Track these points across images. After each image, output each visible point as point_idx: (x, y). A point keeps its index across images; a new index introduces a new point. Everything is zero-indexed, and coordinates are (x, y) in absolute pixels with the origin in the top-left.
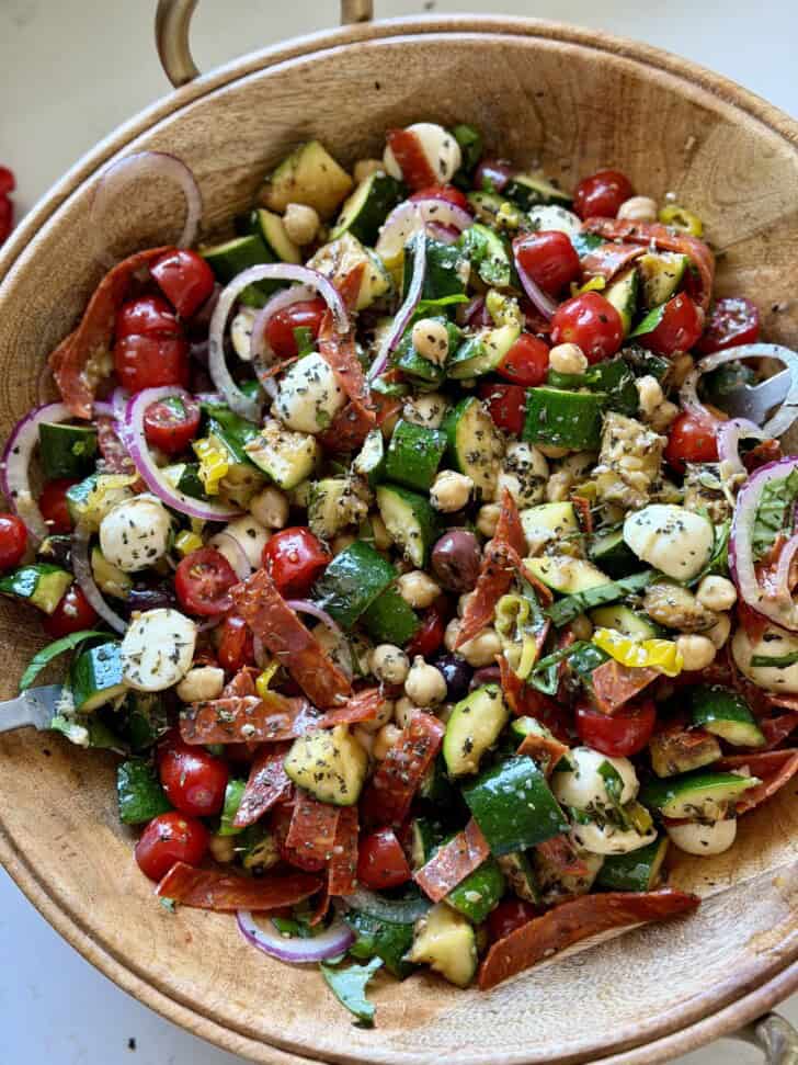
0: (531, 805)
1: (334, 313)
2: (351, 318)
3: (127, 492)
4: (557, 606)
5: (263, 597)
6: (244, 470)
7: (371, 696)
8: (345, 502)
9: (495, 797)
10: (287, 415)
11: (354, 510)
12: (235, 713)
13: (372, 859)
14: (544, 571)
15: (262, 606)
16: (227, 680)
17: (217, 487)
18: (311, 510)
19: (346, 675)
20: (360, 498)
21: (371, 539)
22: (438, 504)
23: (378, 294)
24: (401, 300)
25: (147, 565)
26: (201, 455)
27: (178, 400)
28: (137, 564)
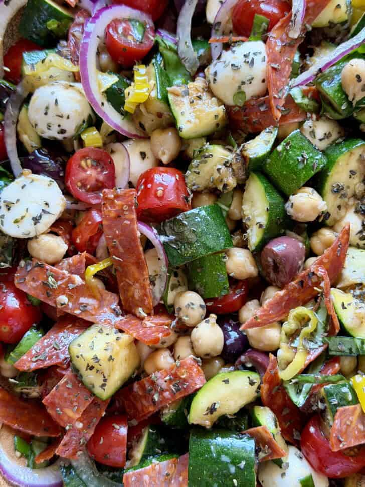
0: (235, 481)
1: (293, 18)
2: (304, 29)
3: (69, 76)
4: (338, 339)
5: (124, 211)
6: (160, 106)
7: (164, 324)
8: (221, 171)
9: (211, 458)
10: (215, 80)
11: (225, 180)
12: (59, 283)
13: (102, 442)
14: (344, 307)
15: (119, 216)
16: (68, 255)
17: (134, 108)
18: (194, 163)
19: (155, 298)
20: (234, 174)
21: (227, 209)
22: (290, 211)
23: (336, 21)
24: (350, 35)
25: (55, 138)
26: (136, 78)
27: (143, 25)
28: (48, 134)
